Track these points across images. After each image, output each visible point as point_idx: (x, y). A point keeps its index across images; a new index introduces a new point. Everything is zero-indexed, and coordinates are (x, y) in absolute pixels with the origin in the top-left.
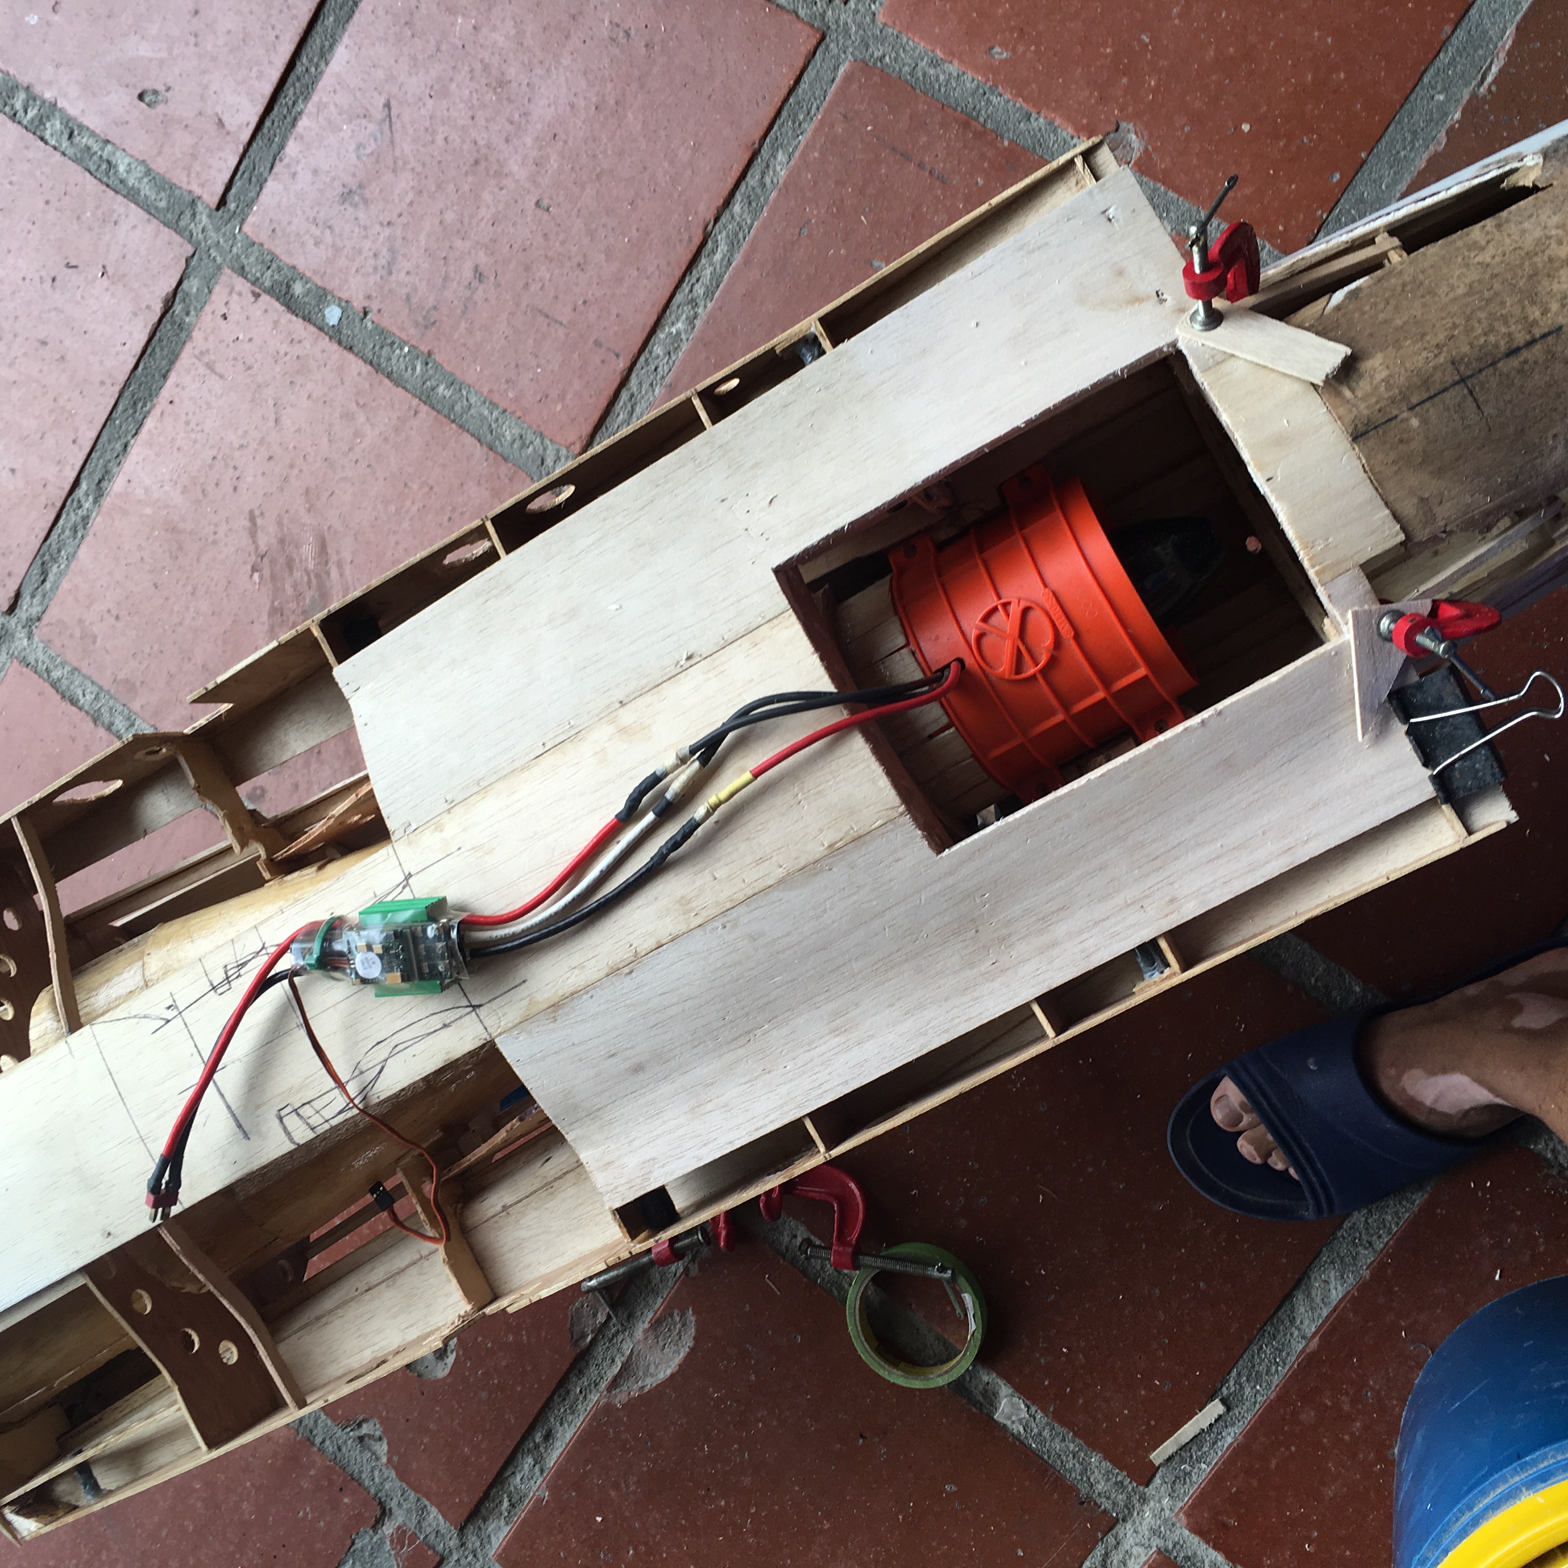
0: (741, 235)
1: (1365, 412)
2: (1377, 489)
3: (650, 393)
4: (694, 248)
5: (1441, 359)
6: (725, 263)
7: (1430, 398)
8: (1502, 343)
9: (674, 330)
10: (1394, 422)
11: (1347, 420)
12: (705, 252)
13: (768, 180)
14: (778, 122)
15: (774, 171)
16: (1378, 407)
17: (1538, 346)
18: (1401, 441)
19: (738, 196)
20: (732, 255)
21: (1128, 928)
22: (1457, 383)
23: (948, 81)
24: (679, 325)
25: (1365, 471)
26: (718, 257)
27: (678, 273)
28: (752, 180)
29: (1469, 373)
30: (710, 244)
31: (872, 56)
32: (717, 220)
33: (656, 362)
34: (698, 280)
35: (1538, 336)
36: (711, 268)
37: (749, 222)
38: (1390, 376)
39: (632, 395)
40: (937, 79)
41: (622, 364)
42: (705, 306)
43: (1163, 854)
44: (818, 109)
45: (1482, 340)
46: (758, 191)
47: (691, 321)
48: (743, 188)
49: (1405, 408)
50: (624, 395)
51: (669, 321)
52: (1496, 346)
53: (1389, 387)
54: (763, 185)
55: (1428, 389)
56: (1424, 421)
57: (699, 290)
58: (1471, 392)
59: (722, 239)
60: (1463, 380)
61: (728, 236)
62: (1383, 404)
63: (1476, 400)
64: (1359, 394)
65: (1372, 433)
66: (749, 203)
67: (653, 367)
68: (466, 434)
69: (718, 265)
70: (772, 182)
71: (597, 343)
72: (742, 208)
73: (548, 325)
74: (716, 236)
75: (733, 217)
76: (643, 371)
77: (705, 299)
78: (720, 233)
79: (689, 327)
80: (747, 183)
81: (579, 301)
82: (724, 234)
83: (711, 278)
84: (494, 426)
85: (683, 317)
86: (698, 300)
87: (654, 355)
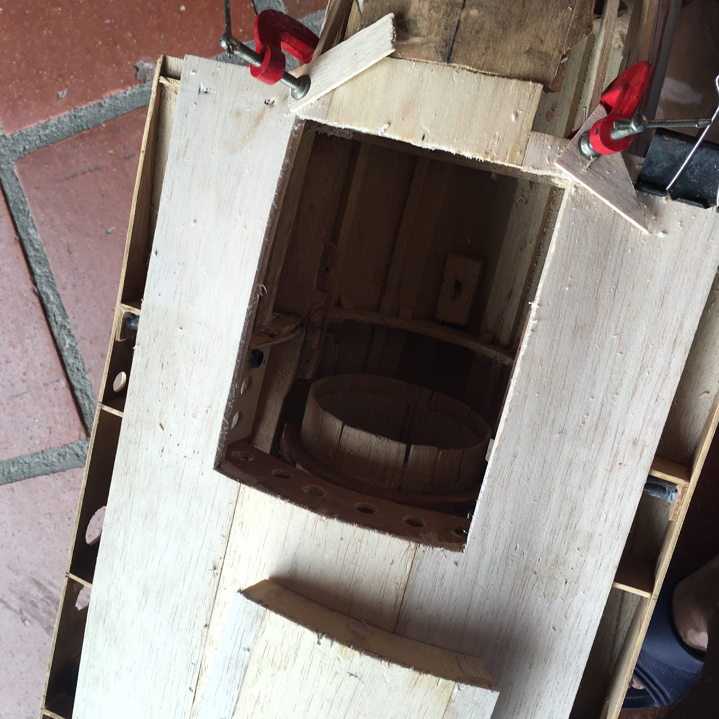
0: (51, 280)
1: (438, 39)
3: (86, 382)
4: (38, 305)
6: (56, 297)
9: (67, 346)
10: (461, 26)
11: (432, 55)
12: (45, 301)
13: (37, 246)
14: (16, 219)
15: (35, 240)
16: (442, 27)
18: (478, 32)
19: (33, 265)
20: (56, 291)
23: (57, 128)
24: (68, 341)
25: (476, 72)
26: (52, 297)
27: (44, 322)
28: (31, 253)
30: (44, 297)
31: (20, 153)
32: (35, 284)
33: (75, 366)
34: (54, 316)
37: (47, 270)
38: (431, 3)
39: (81, 390)
40: (53, 132)
41: (63, 383)
44: (24, 197)
46: (38, 254)
47: (70, 335)
48: (31, 260)
49: (460, 11)
50: (78, 394)
51: (62, 345)
53: (438, 9)
54: (37, 250)
56: (479, 6)
59: (45, 289)
61: (47, 286)
62: (443, 23)
64: (424, 32)
65: (455, 47)
66: (40, 263)
67: (76, 370)
68: (39, 477)
69: (56, 302)
70: (39, 245)
71: (45, 385)
72: (39, 269)
73: (21, 399)
74: (42, 291)
75: (40, 276)
76: (74, 375)
77: (65, 320)
78: (42, 287)
79: (72, 339)
80: (31, 257)
81: (22, 376)
82: (44, 286)
83: (59, 309)
84: (45, 462)
85: (65, 337)
86: (63, 324)
87: (71, 365)
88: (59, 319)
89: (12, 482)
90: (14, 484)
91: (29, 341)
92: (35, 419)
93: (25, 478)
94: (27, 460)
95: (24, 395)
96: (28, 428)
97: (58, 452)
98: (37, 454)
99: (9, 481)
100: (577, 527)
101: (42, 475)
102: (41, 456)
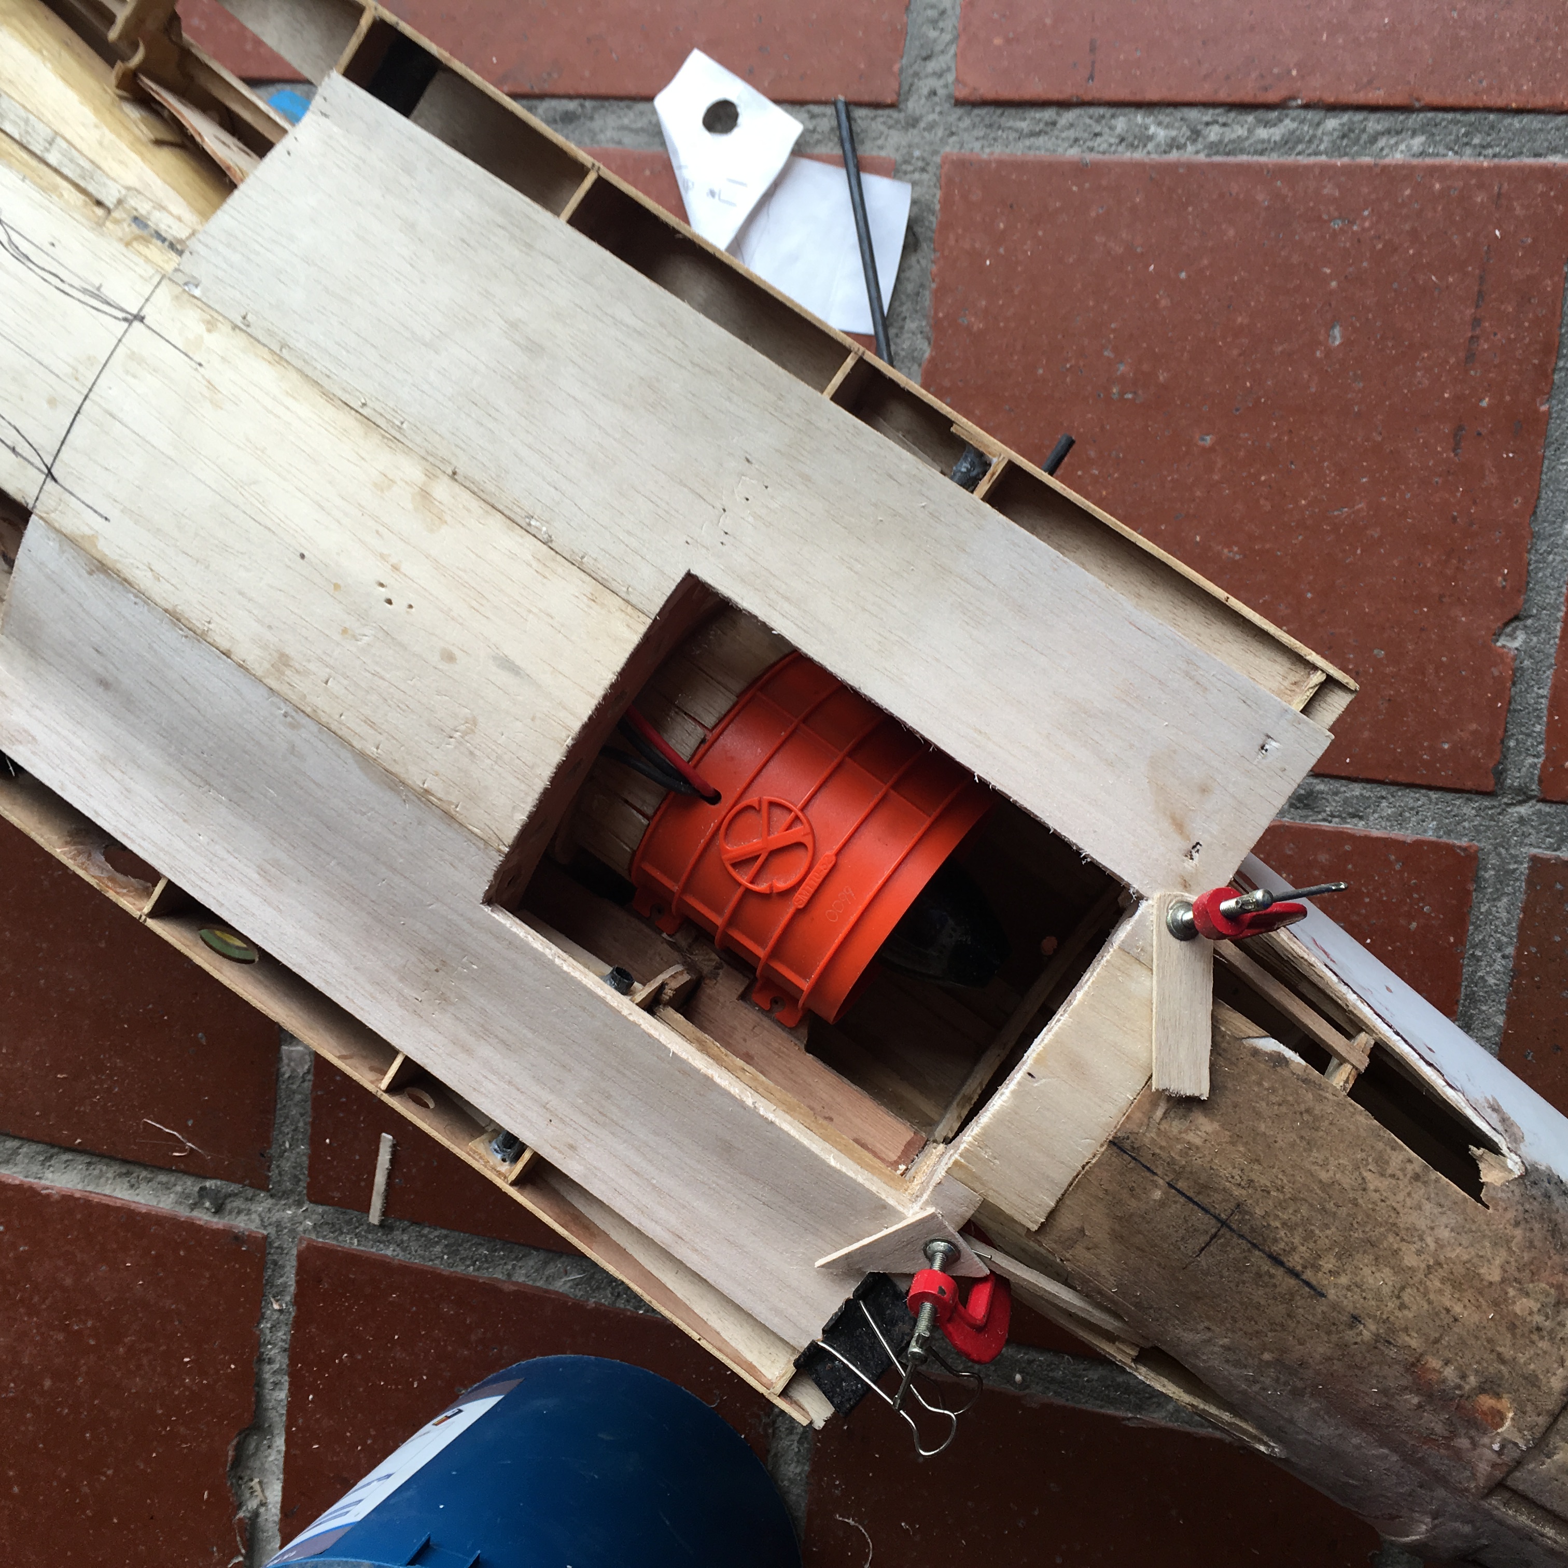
0: (1300, 147)
1: (1147, 1141)
2: (1070, 1185)
3: (1066, 145)
4: (1261, 97)
5: (1237, 1192)
6: (1260, 147)
7: (1190, 1199)
8: (1282, 1245)
9: (1152, 129)
10: (1148, 1174)
11: (1130, 1126)
12: (1262, 114)
13: (1382, 142)
14: (1458, 116)
15: (1397, 144)
16: (1158, 1151)
17: (1292, 1282)
18: (1132, 1189)
19: (1346, 117)
20: (1273, 149)
21: (522, 1116)
22: (1216, 1218)
24: (1161, 134)
25: (1083, 1167)
26: (1262, 133)
27: (1223, 95)
28: (1374, 123)
29: (1234, 1227)
30: (1274, 115)
32: (1306, 106)
33: (1107, 130)
34: (1225, 125)
35: (1304, 1277)
36: (1246, 133)
37: (1322, 147)
38: (1197, 1148)
39: (1054, 124)
42: (1197, 152)
43: (612, 1120)
44: (1495, 156)
45: (1278, 1224)
46: (1364, 137)
47: (1174, 144)
48: (1359, 116)
49: (1168, 1179)
50: (1049, 114)
51: (1161, 117)
52: (1275, 1240)
53: (1184, 1153)
54: (1374, 139)
55: (1199, 1193)
56: (1162, 1204)
57: (1213, 134)
58: (1214, 1236)
59: (1287, 125)
60: (1223, 1223)
61: (1292, 132)
62: (1164, 1155)
63: (1208, 1244)
64: (1164, 1126)
65: (1126, 1156)
66: (1344, 136)
67: (1098, 129)
69: (1251, 141)
70: (1382, 149)
72: (1334, 130)
74: (1287, 116)
75: (1318, 124)
77: (1205, 148)
78: (1293, 120)
79: (1163, 147)
80: (1365, 119)
82: (1294, 125)
83: (1232, 141)
85: (1174, 133)
86: (1200, 139)
87: (1113, 121)
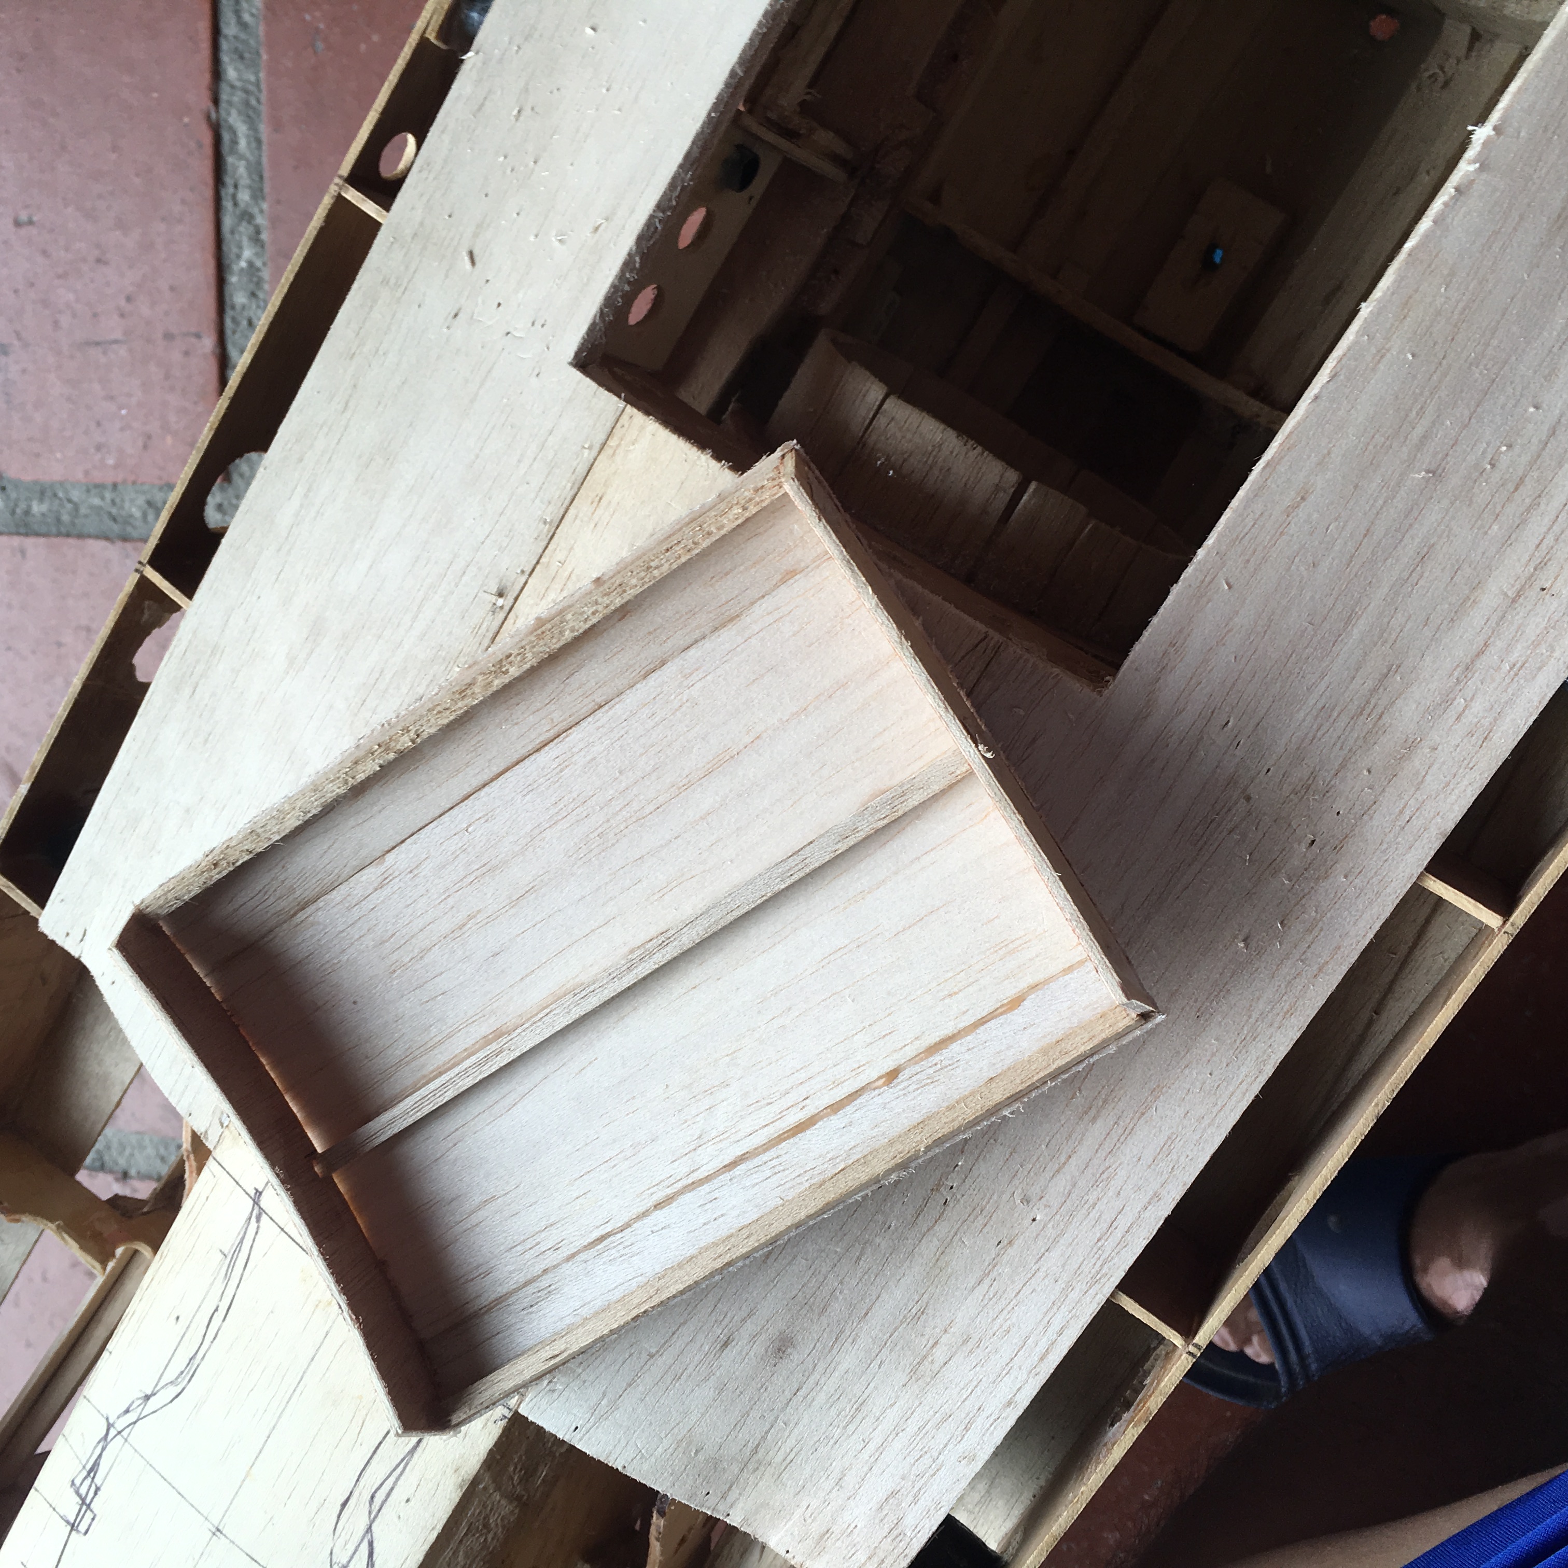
0: (253, 102)
4: (208, 150)
6: (254, 145)
9: (243, 264)
12: (225, 149)
13: (247, 17)
15: (248, 2)
19: (225, 58)
20: (256, 131)
24: (247, 253)
26: (243, 143)
27: (209, 193)
28: (230, 28)
30: (226, 137)
32: (216, 101)
33: (246, 314)
34: (236, 186)
36: (243, 162)
37: (253, 78)
41: (209, 343)
42: (261, 211)
46: (243, 36)
47: (256, 239)
48: (224, 45)
51: (232, 256)
54: (243, 25)
59: (235, 120)
61: (240, 113)
66: (242, 57)
67: (245, 323)
68: (90, 542)
69: (248, 155)
70: (252, 15)
71: (169, 337)
72: (236, 69)
73: (105, 353)
74: (226, 121)
75: (233, 87)
76: (237, 336)
77: (257, 204)
78: (229, 114)
79: (258, 249)
80: (226, 37)
81: (123, 303)
82: (234, 112)
83: (250, 175)
84: (114, 511)
85: (245, 242)
86: (250, 210)
87: (238, 307)
88: (244, 196)
89: (27, 535)
90: (30, 542)
91: (162, 227)
92: (120, 408)
93: (59, 534)
94: (75, 495)
95: (115, 346)
96: (99, 424)
97: (149, 497)
98: (100, 487)
99: (22, 530)
100: (1386, 719)
101: (97, 537)
102: (108, 495)
